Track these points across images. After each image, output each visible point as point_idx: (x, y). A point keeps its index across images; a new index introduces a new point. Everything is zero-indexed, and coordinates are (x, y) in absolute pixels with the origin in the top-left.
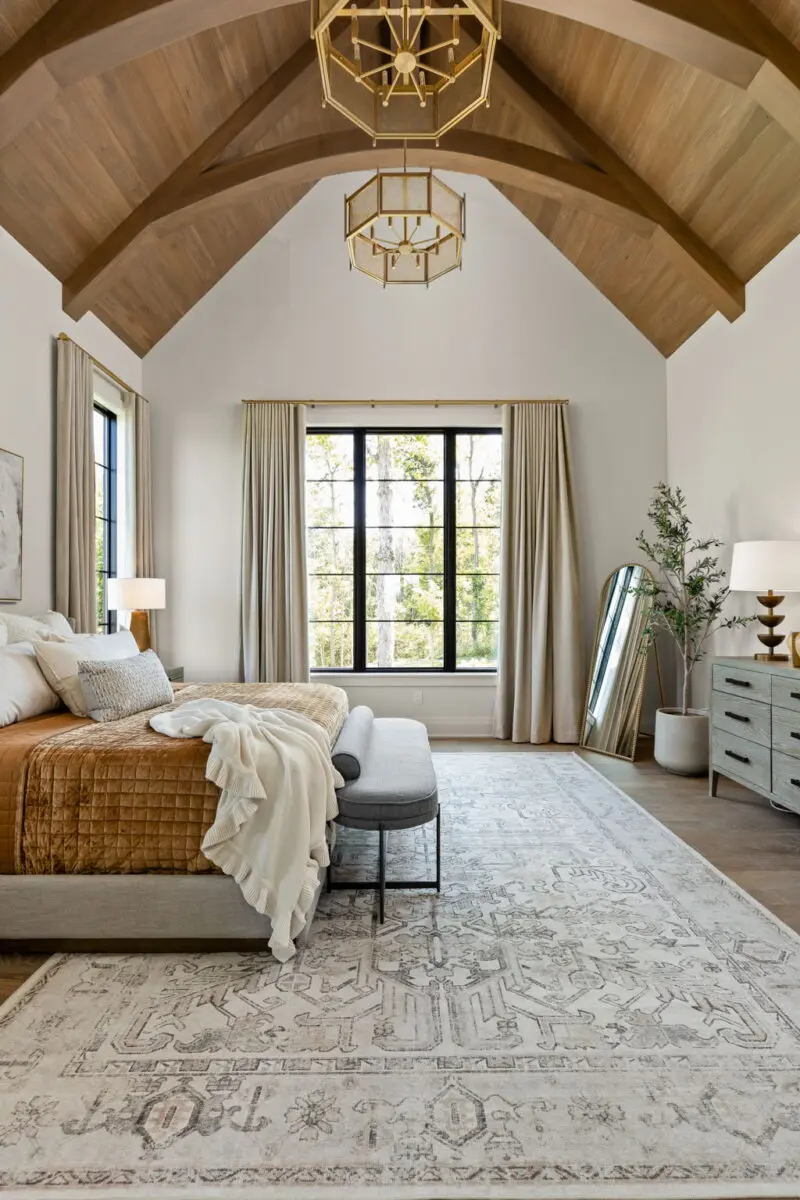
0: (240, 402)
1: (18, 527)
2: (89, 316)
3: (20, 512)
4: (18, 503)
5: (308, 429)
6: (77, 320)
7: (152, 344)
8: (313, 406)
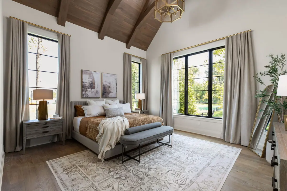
0: (161, 56)
1: (116, 86)
2: (132, 47)
3: (116, 84)
4: (116, 82)
5: (174, 58)
6: (129, 49)
7: (147, 48)
8: (175, 52)
